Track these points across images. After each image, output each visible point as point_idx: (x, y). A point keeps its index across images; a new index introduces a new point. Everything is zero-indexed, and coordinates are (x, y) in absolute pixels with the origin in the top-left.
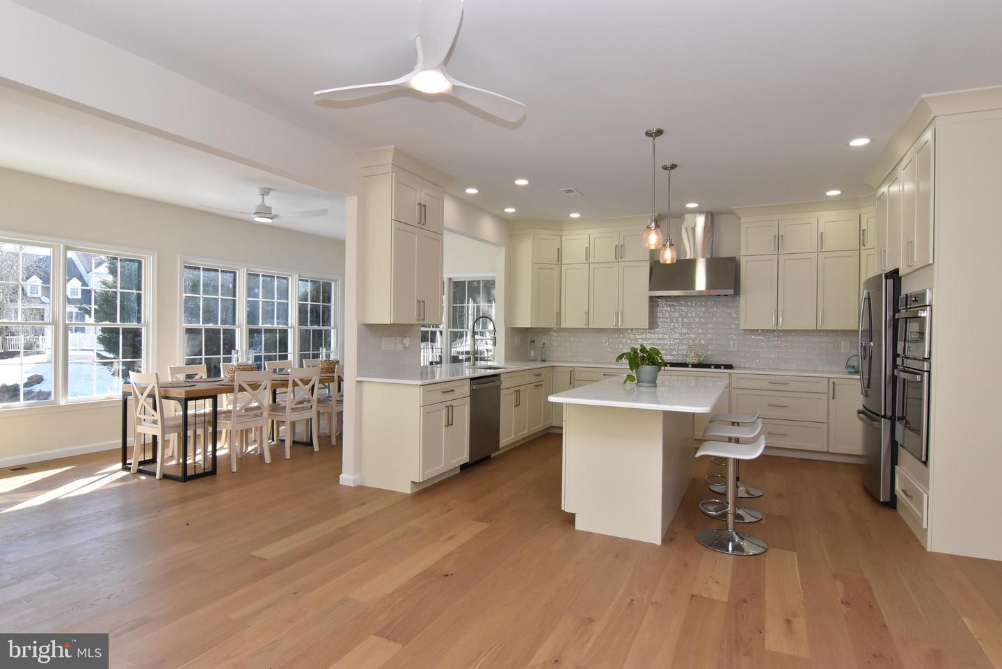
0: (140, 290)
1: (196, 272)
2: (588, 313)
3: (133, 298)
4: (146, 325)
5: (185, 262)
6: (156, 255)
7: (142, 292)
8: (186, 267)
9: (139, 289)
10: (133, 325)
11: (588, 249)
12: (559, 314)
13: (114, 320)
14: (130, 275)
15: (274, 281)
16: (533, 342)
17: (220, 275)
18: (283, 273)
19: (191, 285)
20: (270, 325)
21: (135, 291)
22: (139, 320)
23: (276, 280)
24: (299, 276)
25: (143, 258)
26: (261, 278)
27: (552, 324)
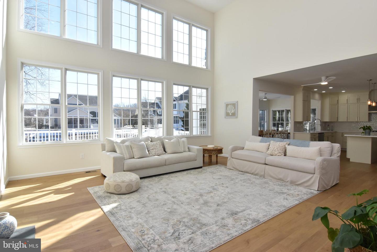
2: (347, 117)
11: (347, 100)
12: (338, 118)
16: (328, 125)
27: (336, 120)
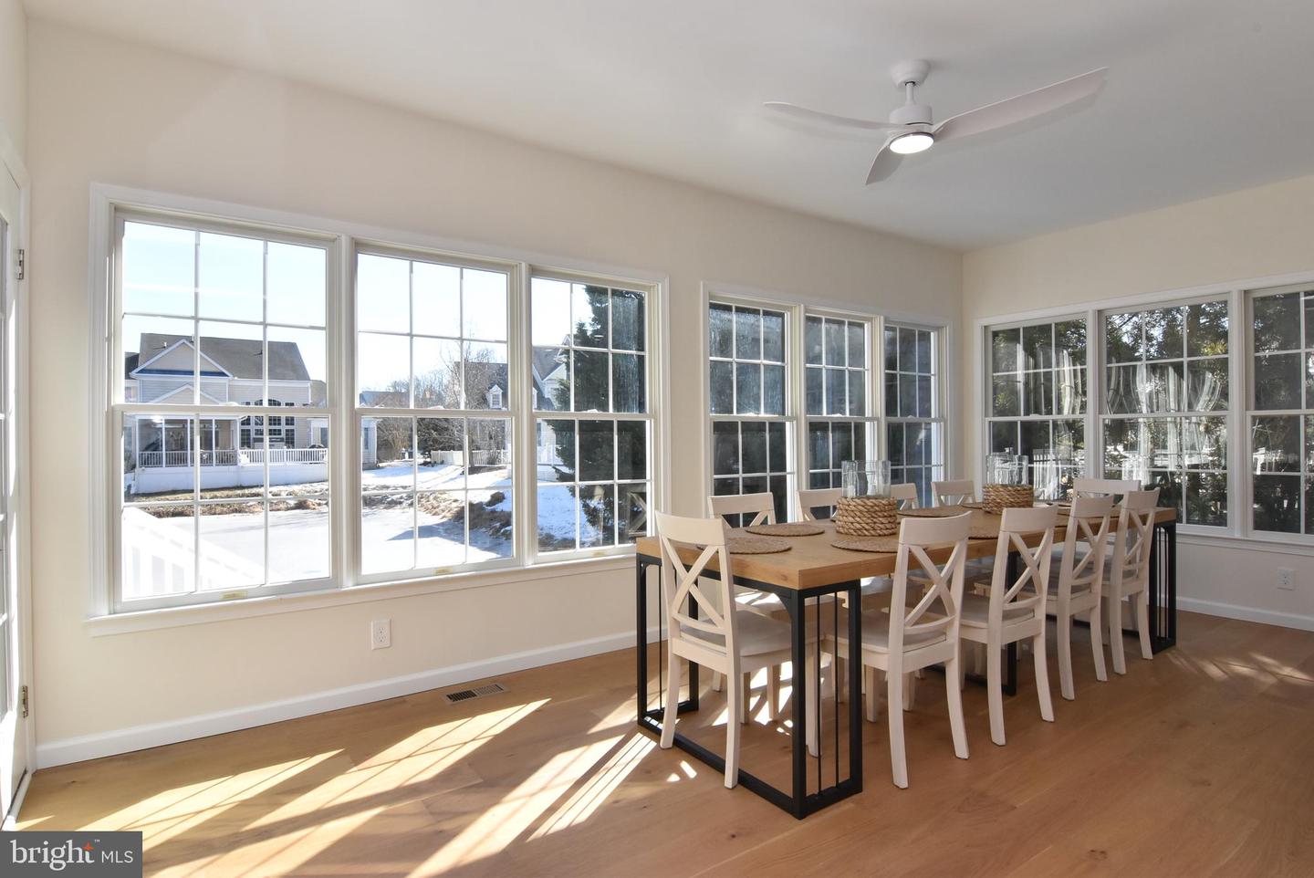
0: (643, 350)
1: (726, 316)
3: (633, 365)
4: (654, 416)
5: (711, 297)
6: (667, 280)
7: (646, 354)
8: (713, 306)
9: (641, 347)
10: (632, 416)
13: (604, 407)
14: (627, 320)
15: (844, 331)
17: (762, 320)
18: (856, 314)
19: (718, 339)
20: (838, 415)
21: (634, 352)
22: (641, 406)
23: (846, 327)
24: (886, 320)
25: (644, 287)
26: (824, 326)
